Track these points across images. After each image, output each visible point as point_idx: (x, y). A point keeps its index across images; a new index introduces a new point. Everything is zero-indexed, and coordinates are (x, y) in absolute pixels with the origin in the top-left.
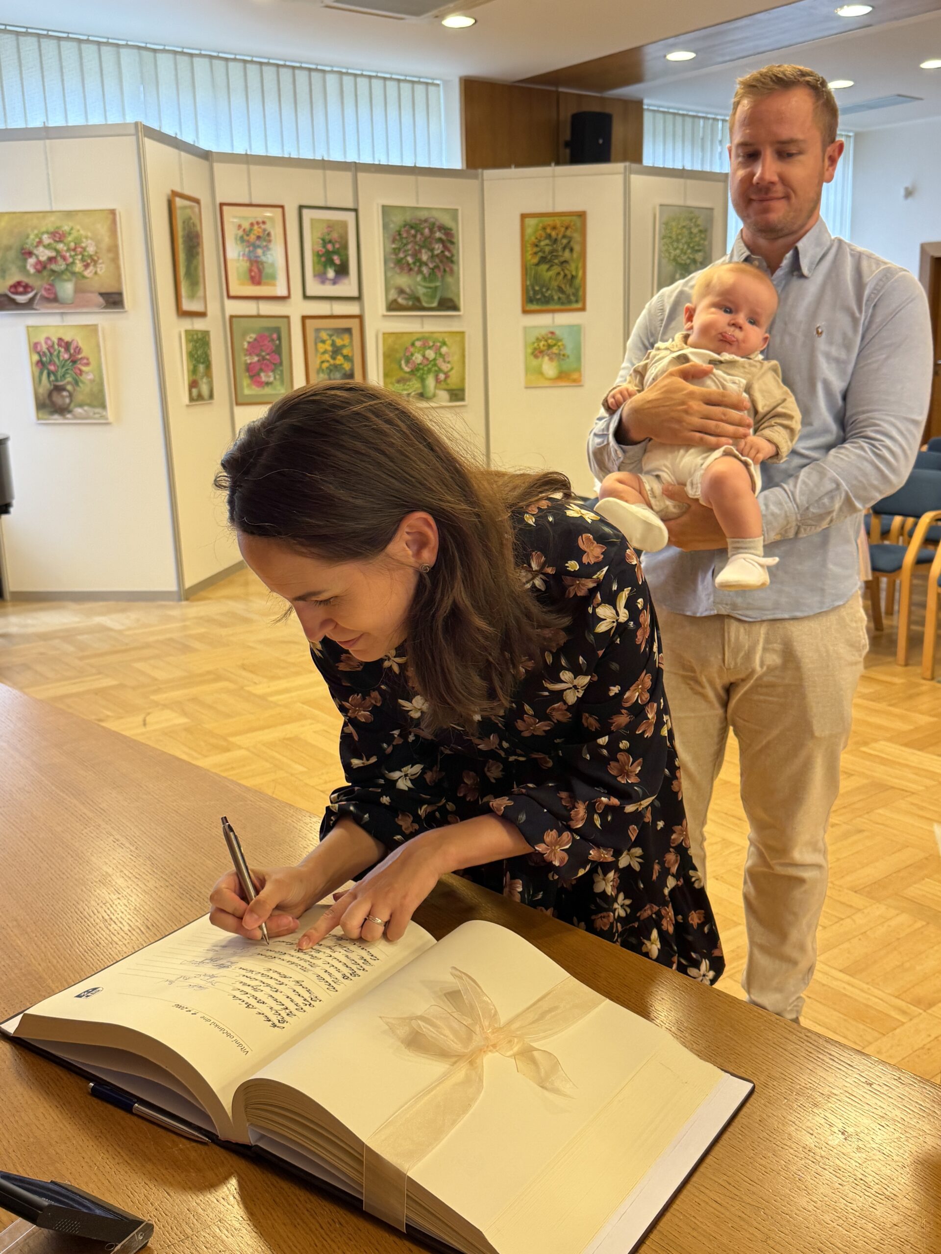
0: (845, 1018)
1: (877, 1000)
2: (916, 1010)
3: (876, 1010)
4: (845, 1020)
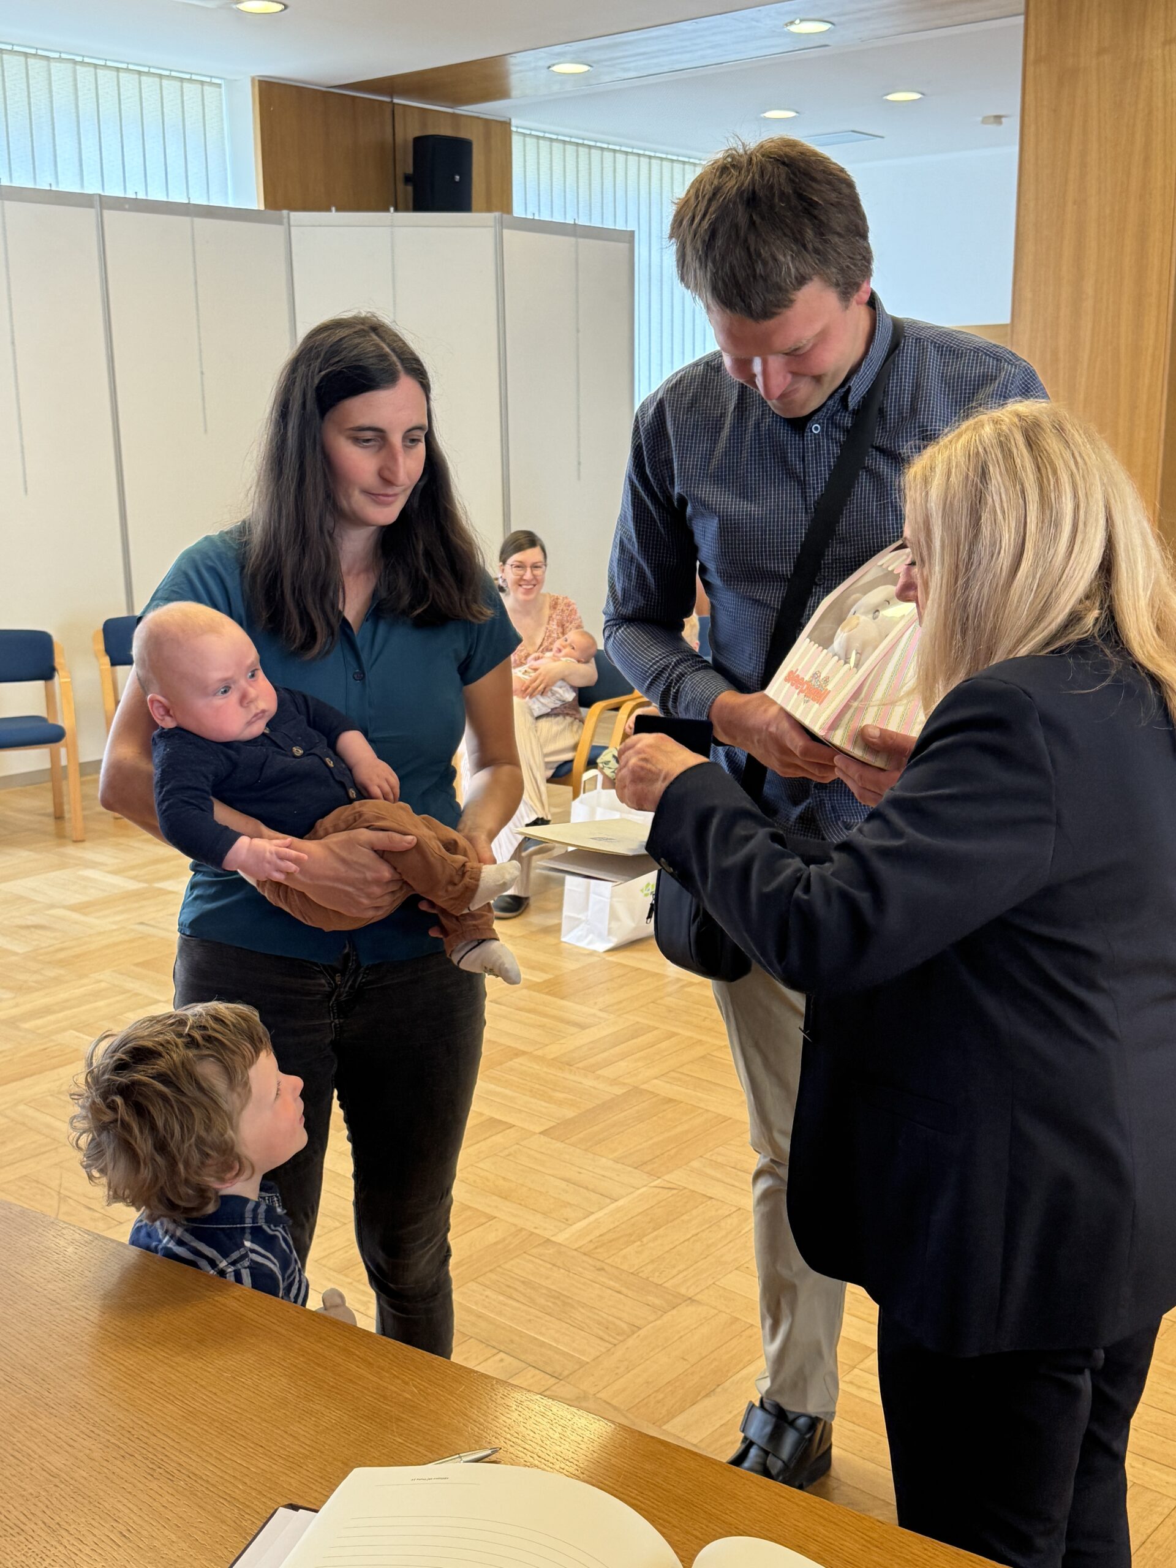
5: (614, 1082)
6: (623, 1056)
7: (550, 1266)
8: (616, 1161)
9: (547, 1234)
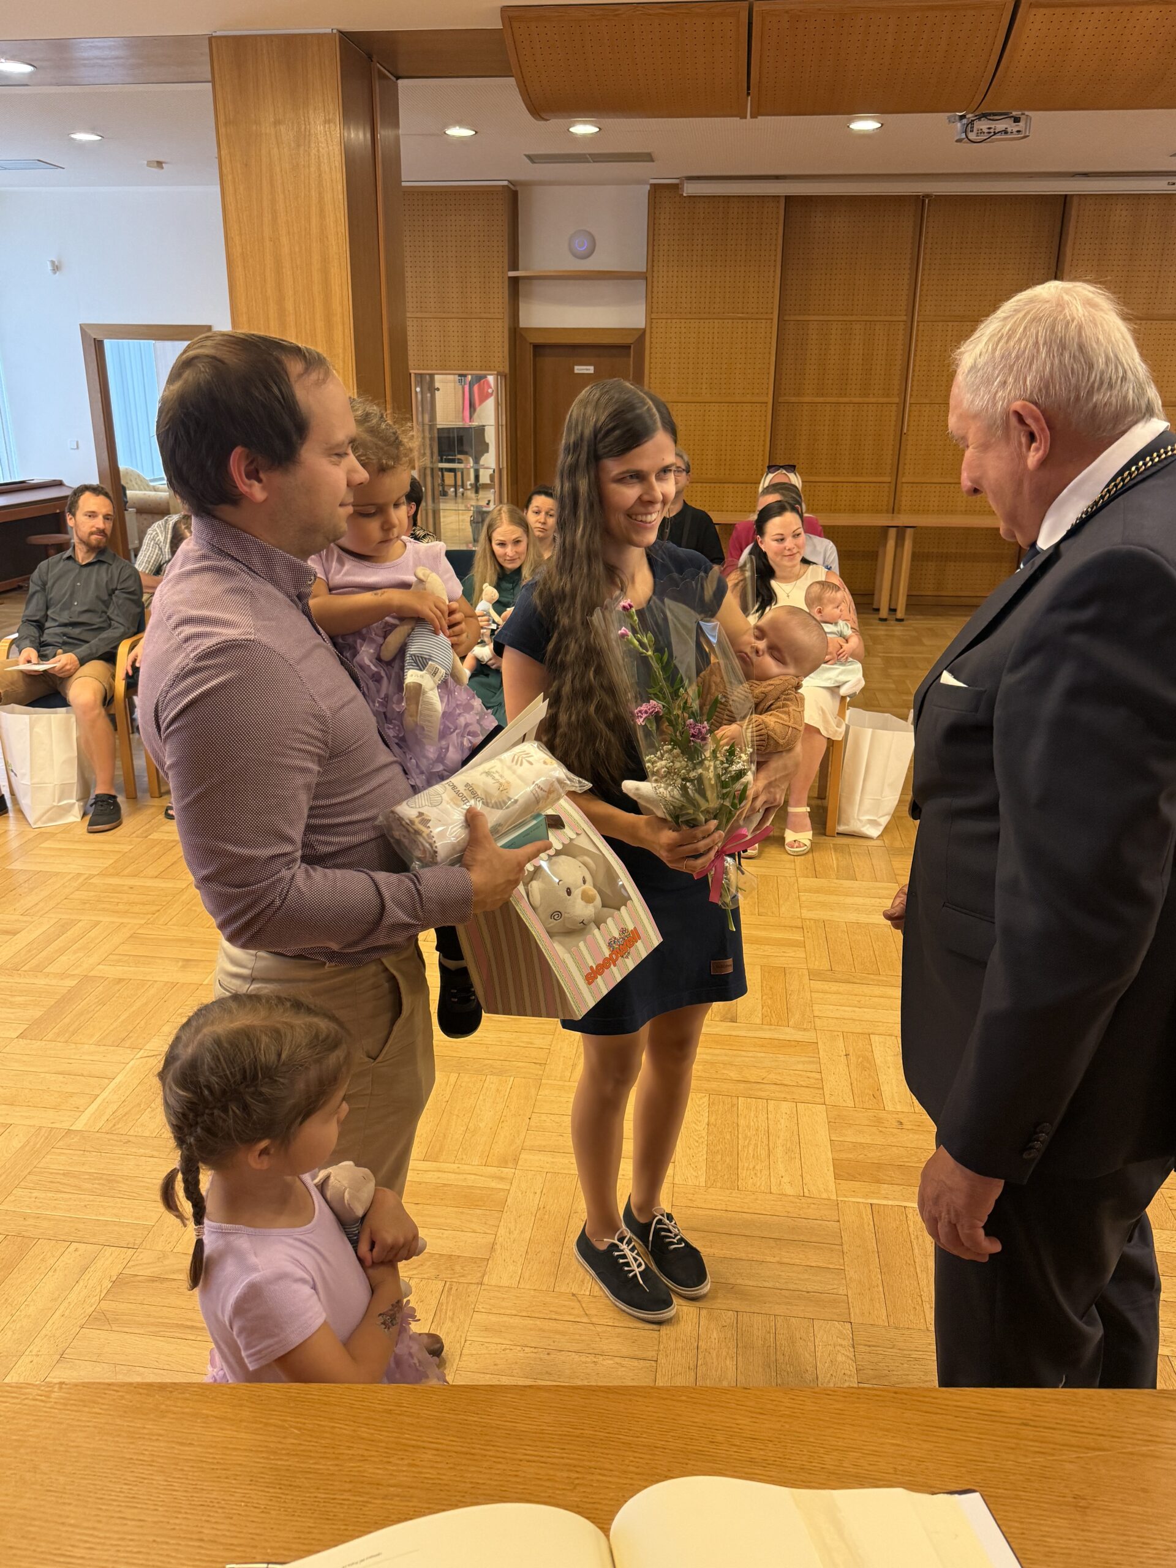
0: (461, 1210)
1: (473, 1177)
2: (507, 1171)
3: (480, 1188)
4: (462, 1213)
5: (63, 976)
6: (62, 951)
7: (82, 1152)
8: (98, 1044)
9: (66, 1125)
